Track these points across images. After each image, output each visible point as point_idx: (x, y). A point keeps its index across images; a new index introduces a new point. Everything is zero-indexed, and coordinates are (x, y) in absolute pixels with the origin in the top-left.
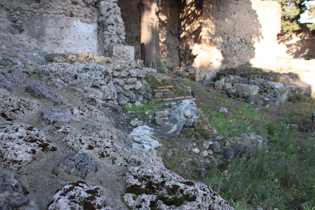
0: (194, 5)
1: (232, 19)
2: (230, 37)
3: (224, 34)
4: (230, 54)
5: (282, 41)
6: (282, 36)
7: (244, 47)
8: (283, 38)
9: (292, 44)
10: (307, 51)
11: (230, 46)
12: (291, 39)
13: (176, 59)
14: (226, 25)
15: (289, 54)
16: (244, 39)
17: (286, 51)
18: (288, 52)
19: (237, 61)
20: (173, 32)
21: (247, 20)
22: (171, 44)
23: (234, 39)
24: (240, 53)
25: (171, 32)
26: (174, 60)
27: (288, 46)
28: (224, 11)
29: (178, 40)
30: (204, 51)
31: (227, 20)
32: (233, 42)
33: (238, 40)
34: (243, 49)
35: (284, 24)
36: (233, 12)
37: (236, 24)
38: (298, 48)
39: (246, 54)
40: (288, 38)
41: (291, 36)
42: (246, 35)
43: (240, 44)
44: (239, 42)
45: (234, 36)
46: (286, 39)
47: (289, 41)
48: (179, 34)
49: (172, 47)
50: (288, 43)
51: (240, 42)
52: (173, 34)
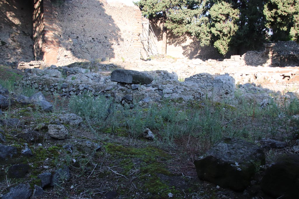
0: (39, 9)
1: (80, 21)
2: (79, 37)
3: (72, 34)
4: (80, 51)
5: (178, 43)
6: (178, 38)
7: (98, 46)
8: (179, 40)
9: (187, 46)
10: (199, 52)
11: (80, 44)
12: (185, 41)
13: (30, 56)
14: (73, 26)
15: (185, 56)
16: (97, 39)
17: (183, 52)
18: (184, 54)
19: (90, 58)
20: (26, 32)
21: (99, 22)
22: (23, 43)
23: (84, 38)
24: (94, 51)
25: (24, 32)
26: (28, 57)
27: (184, 48)
28: (69, 14)
29: (30, 39)
30: (49, 48)
31: (74, 22)
32: (83, 41)
33: (90, 40)
34: (96, 47)
35: (173, 26)
36: (80, 15)
37: (85, 25)
38: (191, 50)
39: (100, 52)
40: (183, 40)
41: (185, 38)
42: (99, 35)
43: (92, 43)
44: (90, 41)
45: (84, 35)
46: (182, 41)
47: (184, 43)
48: (33, 34)
49: (24, 46)
50: (183, 44)
51: (92, 41)
52: (26, 34)
